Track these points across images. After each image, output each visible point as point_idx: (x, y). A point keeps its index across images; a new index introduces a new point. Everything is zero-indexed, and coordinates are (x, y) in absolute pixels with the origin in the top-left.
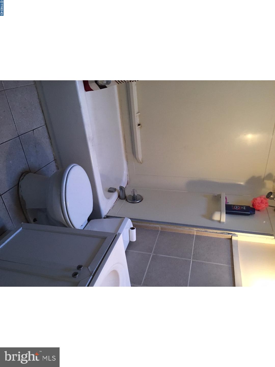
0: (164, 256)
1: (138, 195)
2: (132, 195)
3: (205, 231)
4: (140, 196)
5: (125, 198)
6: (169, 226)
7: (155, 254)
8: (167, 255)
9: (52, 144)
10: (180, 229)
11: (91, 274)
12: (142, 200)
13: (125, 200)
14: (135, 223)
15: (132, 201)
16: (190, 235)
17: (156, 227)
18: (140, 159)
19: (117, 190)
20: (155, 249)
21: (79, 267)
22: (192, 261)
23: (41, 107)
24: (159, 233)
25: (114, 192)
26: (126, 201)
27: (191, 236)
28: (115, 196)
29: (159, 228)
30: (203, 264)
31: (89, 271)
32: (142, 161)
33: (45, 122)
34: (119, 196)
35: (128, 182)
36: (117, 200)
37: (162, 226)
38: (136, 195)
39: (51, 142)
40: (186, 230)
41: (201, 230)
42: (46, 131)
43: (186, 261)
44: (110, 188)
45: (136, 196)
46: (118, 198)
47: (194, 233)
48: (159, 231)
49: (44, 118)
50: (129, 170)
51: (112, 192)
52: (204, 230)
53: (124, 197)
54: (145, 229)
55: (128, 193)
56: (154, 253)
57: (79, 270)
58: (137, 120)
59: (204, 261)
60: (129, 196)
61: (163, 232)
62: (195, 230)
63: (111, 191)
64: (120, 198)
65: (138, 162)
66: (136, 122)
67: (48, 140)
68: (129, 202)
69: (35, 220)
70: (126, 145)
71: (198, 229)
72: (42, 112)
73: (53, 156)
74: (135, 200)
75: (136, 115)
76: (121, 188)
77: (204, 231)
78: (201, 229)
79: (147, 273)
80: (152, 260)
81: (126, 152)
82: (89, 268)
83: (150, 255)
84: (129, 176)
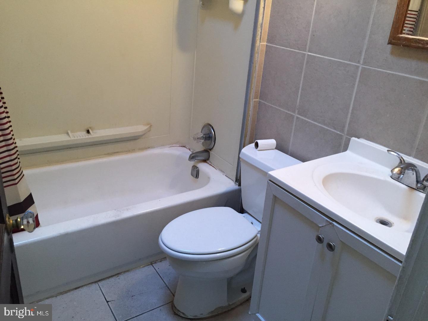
0: (299, 96)
1: (201, 132)
2: (203, 141)
3: (261, 27)
4: (203, 128)
5: (207, 151)
6: (253, 85)
7: (297, 111)
8: (298, 92)
9: (128, 271)
10: (257, 68)
11: (331, 224)
12: (211, 126)
13: (210, 152)
14: (248, 139)
15: (212, 140)
16: (266, 52)
17: (254, 107)
18: (146, 128)
19: (196, 165)
20: (289, 110)
21: (320, 240)
22: (308, 52)
23: (69, 291)
24: (264, 102)
25: (198, 170)
26: (212, 150)
27: (268, 50)
28: (203, 167)
29: (255, 101)
30: (314, 35)
31: (325, 225)
32: (148, 124)
33: (92, 283)
34: (205, 161)
35: (182, 146)
36: (210, 163)
37: (251, 97)
38: (202, 136)
39: (125, 272)
40: (260, 58)
41: (260, 34)
42: (107, 280)
43: (307, 62)
44: (192, 175)
45: (204, 134)
46: (208, 163)
47: (264, 45)
48: (259, 101)
49: (88, 286)
50: (163, 145)
51: (199, 172)
52: (259, 29)
53: (205, 154)
54: (256, 123)
55: (199, 147)
56: (294, 112)
57: (323, 241)
58: (80, 136)
59: (309, 33)
60: (203, 145)
61: (262, 95)
62: (260, 44)
63: (196, 173)
64: (208, 159)
65: (149, 131)
66: (84, 137)
67: (122, 277)
68: (213, 145)
69: (244, 291)
70: (122, 152)
71: (257, 38)
72: (77, 290)
73: (146, 268)
74: (210, 136)
75: (73, 138)
76: (192, 158)
77: (261, 30)
78: (257, 34)
79: (325, 125)
80: (305, 117)
81: (133, 151)
82: (320, 226)
83: (297, 118)
84: (171, 144)
